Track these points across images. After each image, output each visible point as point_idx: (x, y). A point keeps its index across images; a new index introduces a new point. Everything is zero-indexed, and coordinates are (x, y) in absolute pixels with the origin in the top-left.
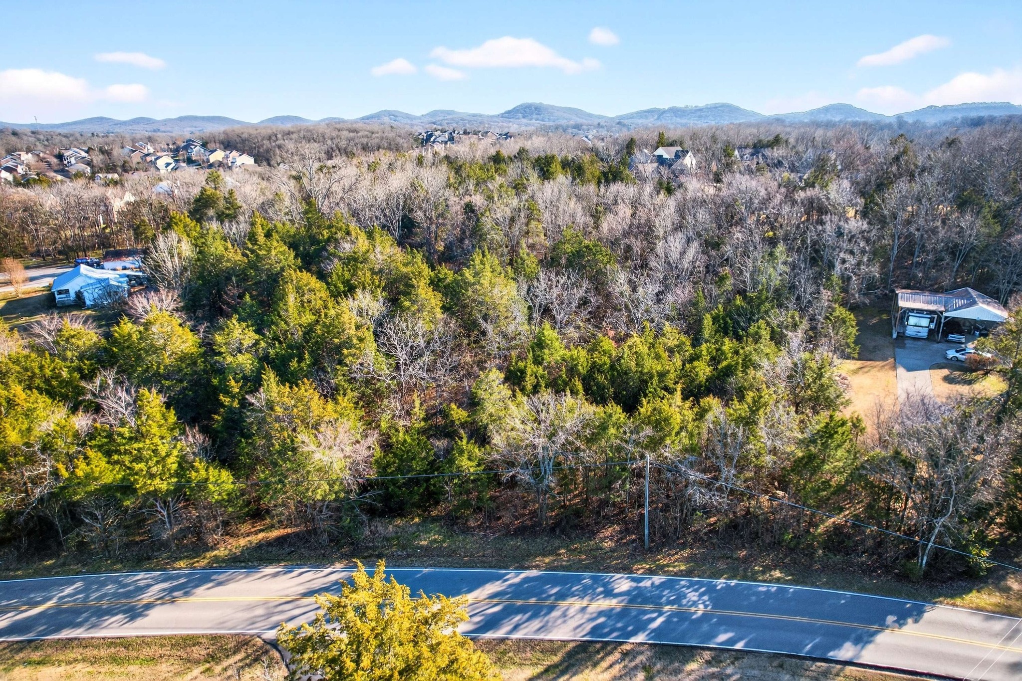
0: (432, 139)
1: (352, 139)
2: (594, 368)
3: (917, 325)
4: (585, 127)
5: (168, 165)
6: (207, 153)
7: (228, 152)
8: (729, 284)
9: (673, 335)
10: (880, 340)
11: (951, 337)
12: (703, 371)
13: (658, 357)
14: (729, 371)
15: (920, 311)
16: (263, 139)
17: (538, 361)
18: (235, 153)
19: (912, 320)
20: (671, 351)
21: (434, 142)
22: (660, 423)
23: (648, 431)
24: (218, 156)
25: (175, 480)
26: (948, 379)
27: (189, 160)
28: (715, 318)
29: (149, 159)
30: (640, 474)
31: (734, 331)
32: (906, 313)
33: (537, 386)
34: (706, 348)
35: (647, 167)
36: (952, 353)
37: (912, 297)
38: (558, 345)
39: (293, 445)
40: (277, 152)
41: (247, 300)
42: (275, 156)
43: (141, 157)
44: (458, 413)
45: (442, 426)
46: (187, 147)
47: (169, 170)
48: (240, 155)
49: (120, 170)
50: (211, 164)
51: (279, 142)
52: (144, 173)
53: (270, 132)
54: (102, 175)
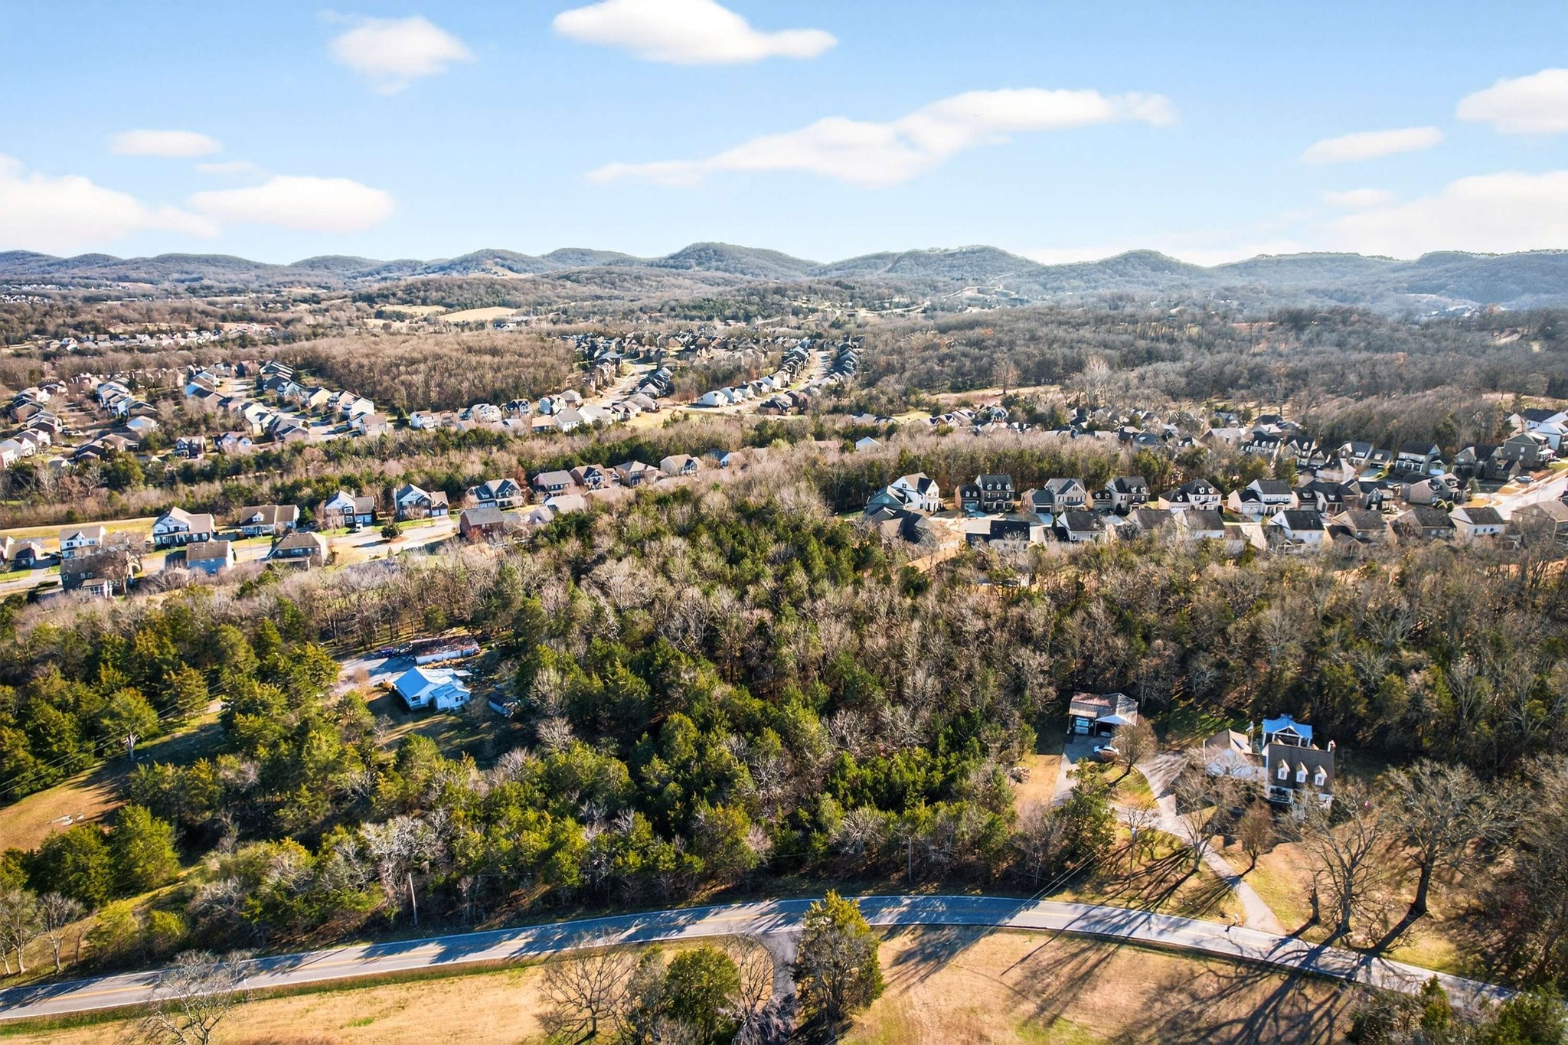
0: (596, 354)
1: (497, 370)
2: (876, 781)
3: (1082, 726)
4: (790, 293)
5: (262, 416)
6: (307, 394)
7: (336, 393)
8: (957, 702)
9: (920, 753)
10: (1056, 737)
11: (1099, 735)
12: (938, 777)
13: (911, 770)
14: (952, 778)
15: (1083, 717)
16: (381, 373)
17: (843, 778)
18: (346, 397)
19: (1078, 722)
20: (919, 765)
21: (603, 362)
22: (914, 820)
23: (909, 826)
24: (322, 397)
25: (676, 863)
27: (281, 404)
28: (947, 736)
29: (231, 406)
30: (906, 846)
31: (957, 744)
32: (1075, 717)
33: (845, 795)
34: (940, 761)
35: (891, 527)
36: (1097, 749)
37: (1079, 706)
38: (853, 766)
39: (737, 842)
40: (404, 392)
41: (645, 735)
42: (400, 399)
43: (220, 404)
44: (804, 814)
45: (794, 821)
46: (276, 383)
47: (266, 425)
48: (356, 399)
49: (203, 428)
50: (315, 409)
51: (403, 377)
52: (238, 434)
53: (387, 360)
54: (185, 440)
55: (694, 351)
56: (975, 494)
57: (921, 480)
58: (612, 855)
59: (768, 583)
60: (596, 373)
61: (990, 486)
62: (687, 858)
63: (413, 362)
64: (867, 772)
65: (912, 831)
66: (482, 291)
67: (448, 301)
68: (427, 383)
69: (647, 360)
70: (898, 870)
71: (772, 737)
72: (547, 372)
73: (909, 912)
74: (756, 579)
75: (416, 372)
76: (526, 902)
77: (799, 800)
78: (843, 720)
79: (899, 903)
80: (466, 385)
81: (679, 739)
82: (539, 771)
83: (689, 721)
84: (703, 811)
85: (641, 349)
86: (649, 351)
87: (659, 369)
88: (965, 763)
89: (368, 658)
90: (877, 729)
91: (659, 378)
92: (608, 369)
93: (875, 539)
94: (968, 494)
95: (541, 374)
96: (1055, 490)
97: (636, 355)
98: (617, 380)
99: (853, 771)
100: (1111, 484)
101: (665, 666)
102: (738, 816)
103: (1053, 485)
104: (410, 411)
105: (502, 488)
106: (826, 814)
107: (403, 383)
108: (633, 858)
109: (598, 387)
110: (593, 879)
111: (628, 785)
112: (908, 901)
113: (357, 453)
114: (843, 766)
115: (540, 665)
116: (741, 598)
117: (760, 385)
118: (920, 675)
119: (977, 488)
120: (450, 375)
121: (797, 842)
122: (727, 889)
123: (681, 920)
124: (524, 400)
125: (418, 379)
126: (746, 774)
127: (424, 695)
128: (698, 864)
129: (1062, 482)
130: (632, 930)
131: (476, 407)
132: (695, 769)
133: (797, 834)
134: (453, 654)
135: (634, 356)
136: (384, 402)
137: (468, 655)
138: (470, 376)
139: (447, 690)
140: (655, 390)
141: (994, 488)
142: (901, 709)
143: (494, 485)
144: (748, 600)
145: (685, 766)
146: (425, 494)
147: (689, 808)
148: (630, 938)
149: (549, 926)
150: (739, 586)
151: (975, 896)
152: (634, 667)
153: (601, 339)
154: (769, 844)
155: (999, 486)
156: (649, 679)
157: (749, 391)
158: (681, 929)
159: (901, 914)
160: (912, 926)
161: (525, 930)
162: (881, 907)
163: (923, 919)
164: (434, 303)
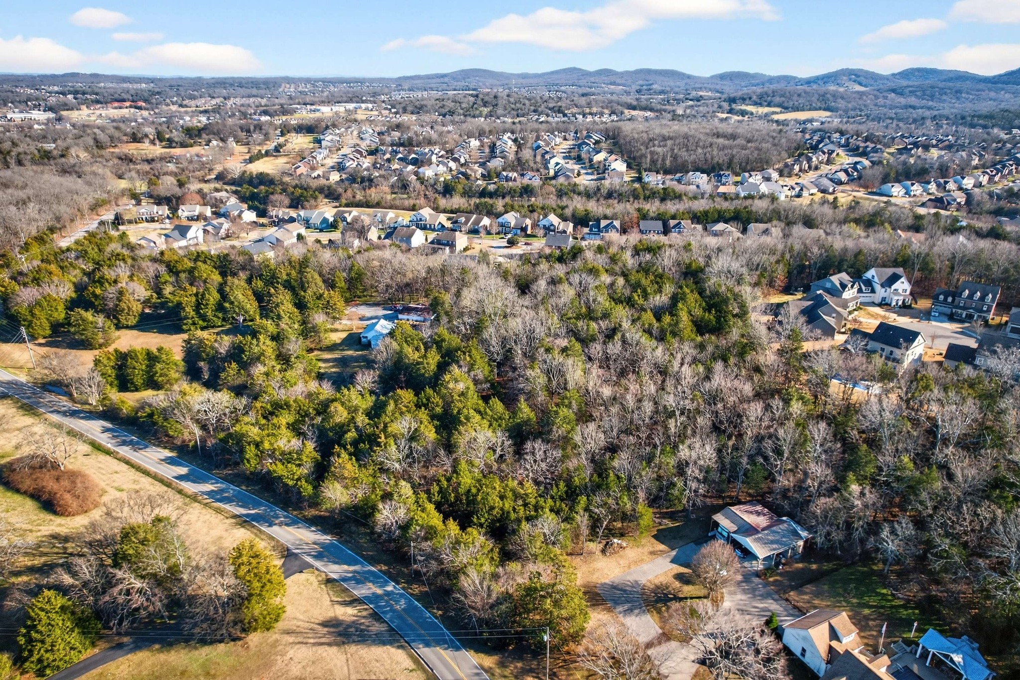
0: (820, 146)
5: (557, 164)
6: (593, 154)
7: (609, 155)
15: (722, 526)
18: (613, 157)
24: (601, 156)
27: (579, 159)
29: (546, 157)
32: (716, 523)
37: (728, 514)
40: (649, 159)
42: (645, 163)
46: (581, 145)
47: (557, 171)
48: (616, 160)
50: (594, 164)
54: (505, 174)
56: (949, 299)
57: (894, 275)
61: (965, 294)
62: (301, 483)
63: (667, 139)
66: (814, 99)
67: (786, 104)
73: (378, 596)
79: (383, 586)
80: (692, 158)
85: (862, 145)
86: (867, 147)
89: (385, 309)
91: (855, 168)
94: (941, 298)
97: (856, 149)
104: (646, 172)
105: (606, 227)
107: (652, 152)
109: (800, 170)
112: (390, 589)
119: (953, 294)
120: (686, 150)
123: (280, 520)
124: (729, 174)
125: (663, 150)
127: (370, 337)
130: (254, 511)
131: (691, 174)
134: (419, 318)
135: (854, 150)
143: (603, 223)
146: (556, 222)
148: (247, 515)
149: (232, 487)
151: (432, 613)
155: (977, 296)
158: (271, 526)
159: (373, 593)
160: (366, 607)
161: (221, 483)
162: (370, 581)
163: (378, 607)
164: (775, 106)
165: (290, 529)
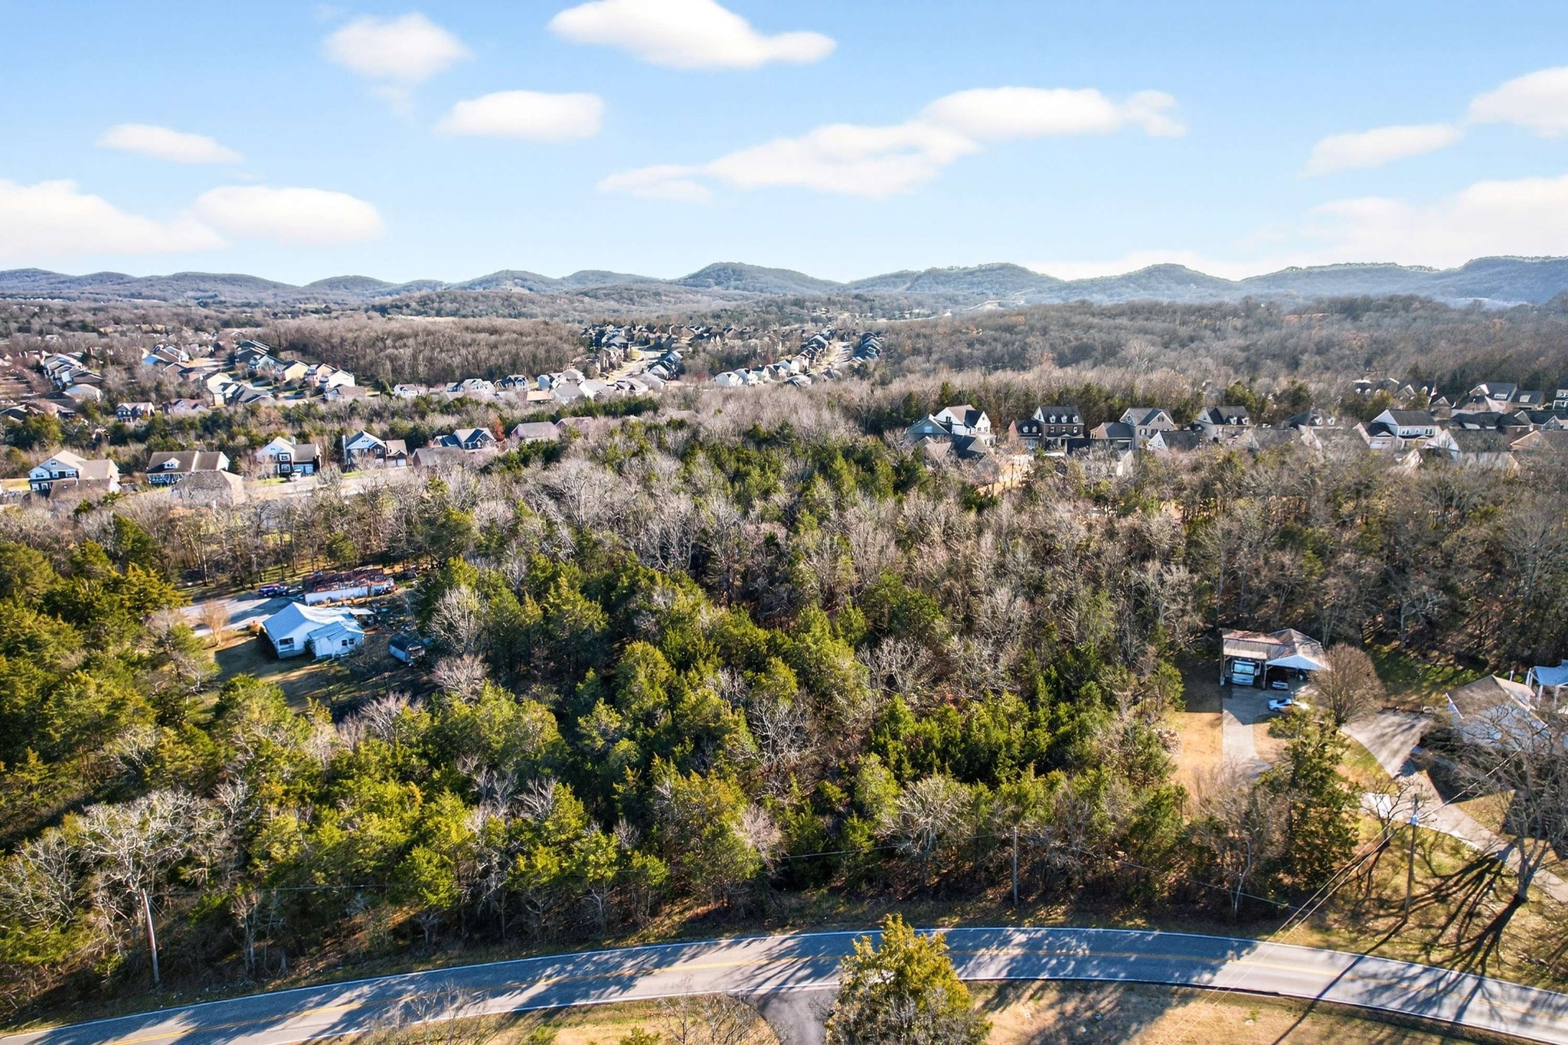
0: (604, 340)
2: (948, 741)
3: (1242, 673)
4: (809, 304)
5: (226, 386)
6: (282, 368)
7: (314, 367)
8: (1056, 636)
9: (1011, 703)
10: (1207, 688)
11: (1275, 684)
12: (1044, 739)
13: (1001, 726)
14: (1067, 739)
15: (1245, 659)
17: (895, 736)
18: (324, 369)
19: (1238, 667)
20: (1012, 718)
21: (609, 346)
22: (1020, 799)
23: (1011, 807)
24: (297, 371)
25: (616, 868)
26: (1272, 733)
27: (253, 377)
28: (1048, 679)
29: (193, 376)
30: (1007, 842)
31: (1066, 691)
32: (1232, 660)
33: (899, 762)
34: (1043, 713)
35: (938, 449)
36: (1274, 704)
37: (1237, 643)
38: (910, 718)
39: (722, 832)
40: (388, 366)
41: (591, 674)
42: (385, 372)
43: (181, 374)
44: (833, 790)
45: (820, 803)
46: (248, 356)
47: (229, 395)
48: (334, 372)
49: (153, 395)
50: (289, 383)
51: (389, 351)
52: (193, 402)
53: (373, 334)
54: (128, 406)
55: (709, 338)
56: (1034, 429)
57: (968, 412)
58: (511, 854)
59: (781, 498)
60: (602, 355)
61: (1053, 418)
62: (637, 860)
63: (401, 336)
64: (931, 727)
65: (1016, 817)
66: (498, 303)
67: (463, 312)
68: (415, 357)
69: (658, 346)
70: (993, 883)
71: (783, 673)
72: (548, 351)
73: (1026, 957)
74: (766, 494)
75: (405, 345)
76: (363, 939)
77: (825, 771)
78: (890, 652)
79: (1006, 942)
80: (457, 360)
81: (642, 677)
82: (423, 726)
83: (659, 655)
84: (669, 782)
85: (651, 336)
86: (659, 338)
87: (669, 352)
88: (1083, 715)
89: (241, 599)
90: (942, 670)
91: (669, 361)
92: (616, 353)
93: (921, 456)
94: (1026, 429)
95: (541, 353)
96: (1135, 422)
97: (647, 341)
98: (624, 364)
99: (909, 726)
100: (1204, 415)
101: (633, 588)
102: (726, 792)
103: (1131, 416)
104: (393, 386)
106: (872, 788)
107: (388, 357)
108: (545, 861)
109: (603, 369)
110: (475, 896)
111: (554, 745)
112: (1019, 938)
113: (323, 418)
114: (894, 717)
115: (452, 585)
116: (745, 514)
117: (777, 368)
118: (1002, 595)
119: (1037, 423)
120: (442, 351)
121: (823, 834)
122: (706, 916)
123: (628, 968)
124: (521, 377)
125: (406, 353)
126: (743, 728)
127: (299, 637)
128: (658, 869)
129: (1142, 413)
130: (540, 987)
131: (468, 382)
132: (664, 720)
133: (825, 821)
134: (356, 591)
135: (645, 343)
136: (366, 377)
137: (377, 593)
138: (464, 352)
139: (330, 631)
140: (665, 372)
141: (1058, 420)
142: (975, 645)
143: (463, 434)
144: (752, 514)
145: (649, 718)
146: (380, 442)
147: (647, 779)
149: (393, 980)
150: (743, 501)
151: (1135, 928)
152: (588, 591)
153: (611, 328)
154: (777, 835)
155: (1064, 419)
156: (608, 607)
157: (765, 373)
158: (626, 984)
159: (1013, 960)
160: (1038, 984)
161: (350, 988)
162: (976, 948)
163: (1054, 971)
164: (448, 315)
165: (678, 967)
